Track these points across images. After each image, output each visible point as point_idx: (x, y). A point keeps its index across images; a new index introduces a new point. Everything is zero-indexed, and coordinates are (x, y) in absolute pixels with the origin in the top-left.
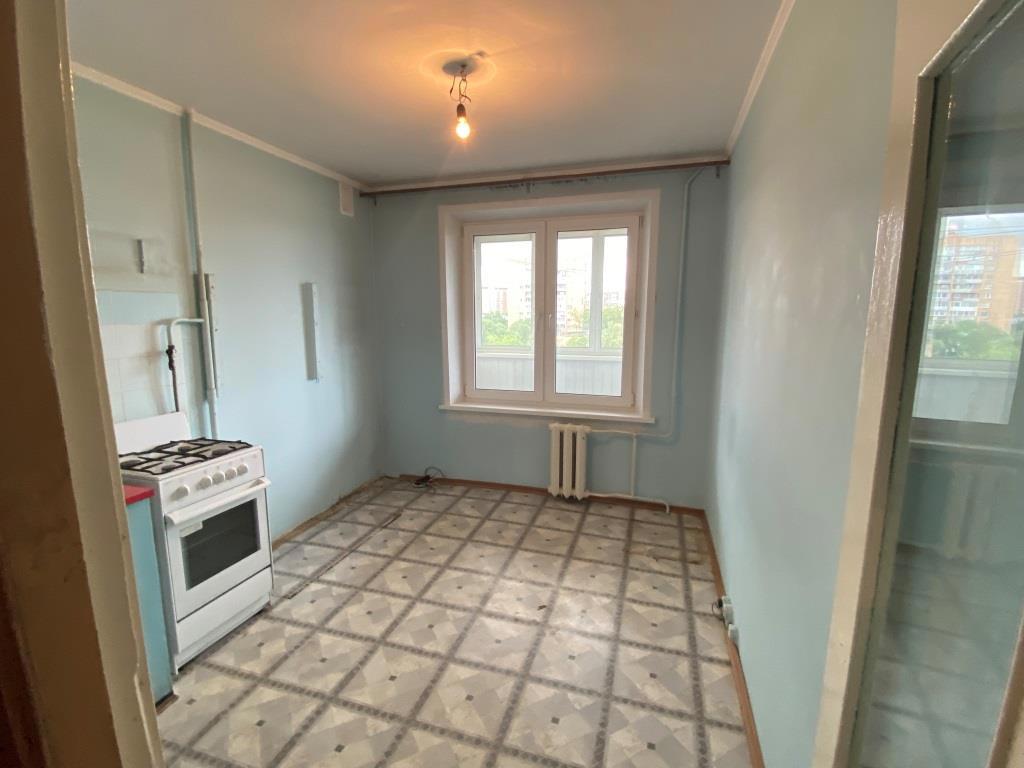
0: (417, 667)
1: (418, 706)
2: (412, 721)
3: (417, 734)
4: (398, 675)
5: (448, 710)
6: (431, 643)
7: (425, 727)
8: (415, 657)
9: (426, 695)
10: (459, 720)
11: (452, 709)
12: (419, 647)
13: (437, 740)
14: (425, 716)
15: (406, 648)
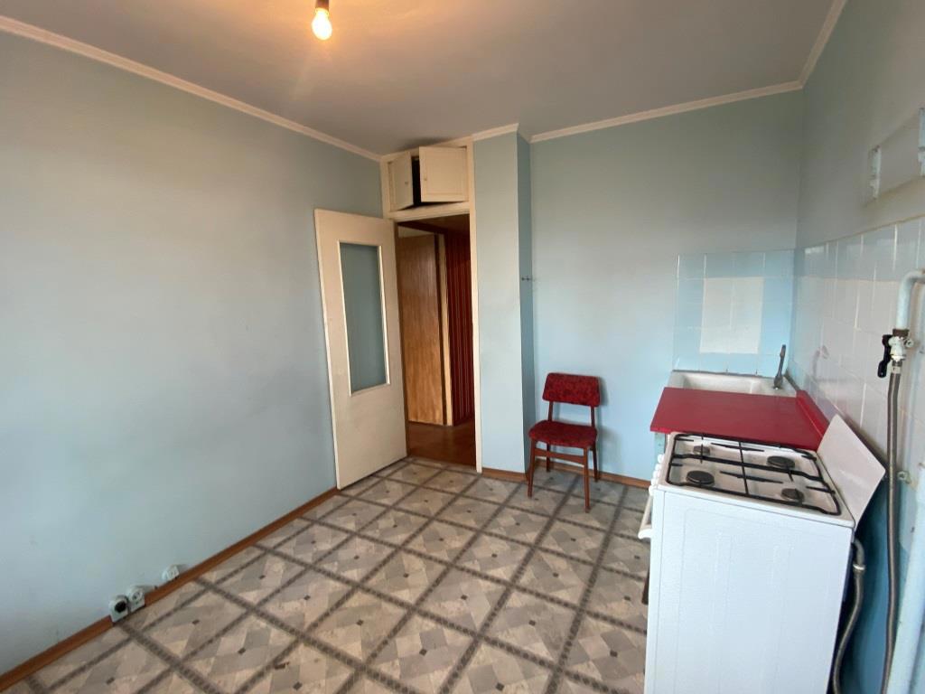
0: (443, 604)
1: (444, 574)
2: (449, 566)
3: (446, 558)
4: (460, 599)
5: (424, 570)
6: (427, 629)
7: (441, 562)
8: (443, 615)
9: (438, 582)
10: (418, 564)
11: (421, 570)
12: (439, 626)
13: (434, 554)
14: (440, 568)
15: (452, 626)
